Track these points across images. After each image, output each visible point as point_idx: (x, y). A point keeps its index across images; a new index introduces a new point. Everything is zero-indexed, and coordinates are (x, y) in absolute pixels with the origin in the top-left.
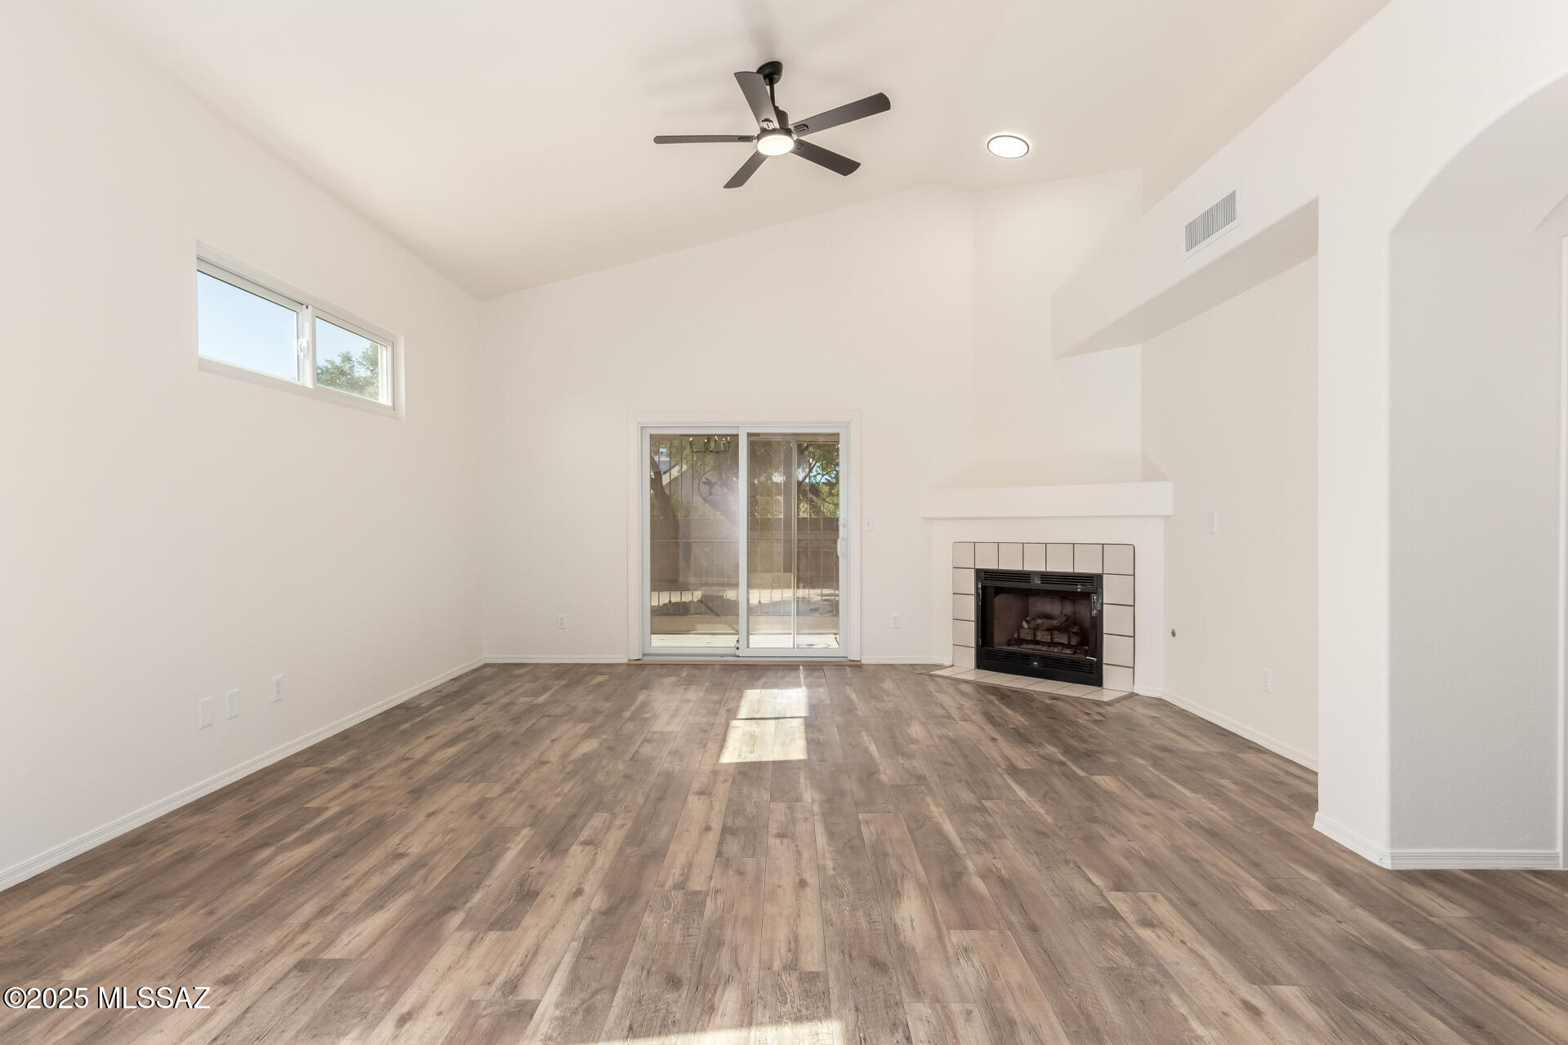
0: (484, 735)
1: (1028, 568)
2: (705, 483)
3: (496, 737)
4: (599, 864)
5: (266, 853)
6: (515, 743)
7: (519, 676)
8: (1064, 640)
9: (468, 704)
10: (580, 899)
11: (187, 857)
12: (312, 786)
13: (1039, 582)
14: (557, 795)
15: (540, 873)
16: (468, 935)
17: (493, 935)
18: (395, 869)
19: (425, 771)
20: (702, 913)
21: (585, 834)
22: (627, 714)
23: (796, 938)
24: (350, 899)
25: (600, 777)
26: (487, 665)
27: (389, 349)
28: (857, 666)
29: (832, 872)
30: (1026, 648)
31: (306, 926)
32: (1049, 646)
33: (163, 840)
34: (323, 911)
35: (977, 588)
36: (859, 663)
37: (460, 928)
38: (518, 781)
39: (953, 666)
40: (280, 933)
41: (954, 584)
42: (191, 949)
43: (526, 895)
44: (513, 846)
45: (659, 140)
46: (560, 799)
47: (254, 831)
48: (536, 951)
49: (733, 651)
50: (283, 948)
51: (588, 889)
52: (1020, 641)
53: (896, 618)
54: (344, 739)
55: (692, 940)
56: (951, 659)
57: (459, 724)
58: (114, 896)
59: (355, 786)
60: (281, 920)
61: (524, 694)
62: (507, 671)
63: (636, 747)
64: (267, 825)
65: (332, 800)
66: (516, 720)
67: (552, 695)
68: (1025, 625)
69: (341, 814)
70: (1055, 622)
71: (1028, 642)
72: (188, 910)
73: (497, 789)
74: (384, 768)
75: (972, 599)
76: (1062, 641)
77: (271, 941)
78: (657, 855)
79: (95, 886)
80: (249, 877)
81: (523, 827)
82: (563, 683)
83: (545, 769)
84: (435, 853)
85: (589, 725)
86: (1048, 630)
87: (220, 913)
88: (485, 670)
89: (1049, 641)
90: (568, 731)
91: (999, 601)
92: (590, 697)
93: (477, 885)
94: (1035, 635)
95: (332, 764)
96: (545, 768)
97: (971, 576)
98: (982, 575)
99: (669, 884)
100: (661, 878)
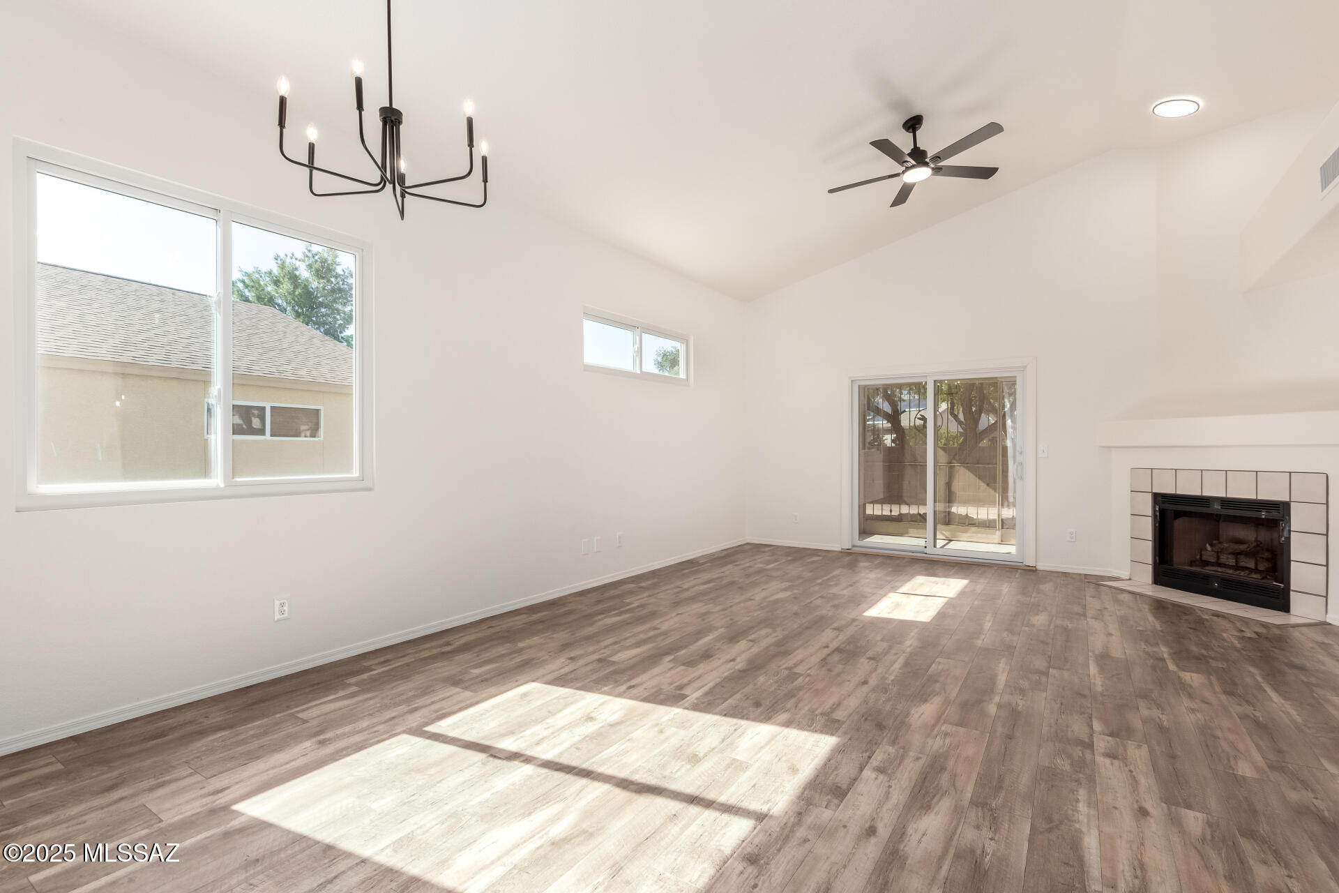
0: (725, 581)
1: (1207, 493)
2: (919, 419)
3: (733, 583)
4: (752, 650)
5: (600, 617)
6: (740, 588)
7: (764, 552)
8: (1251, 565)
9: (726, 564)
10: (732, 663)
11: (570, 612)
12: (631, 592)
13: (1219, 507)
14: (749, 616)
15: (718, 649)
16: (671, 665)
17: (682, 667)
18: (651, 633)
19: (686, 594)
20: (793, 682)
21: (753, 637)
22: (819, 581)
23: (839, 705)
24: (628, 641)
25: (779, 612)
26: (748, 544)
27: (685, 345)
28: (1031, 571)
29: (890, 682)
30: (1208, 570)
31: (606, 647)
32: (1236, 570)
33: (564, 605)
34: (615, 643)
35: (1154, 511)
36: (1034, 569)
37: (670, 661)
38: (731, 606)
39: (1130, 579)
40: (596, 647)
41: (1132, 507)
42: (562, 645)
43: (707, 655)
44: (711, 635)
45: (831, 191)
46: (749, 618)
47: (600, 607)
48: (699, 677)
49: (922, 549)
50: (595, 652)
51: (738, 660)
52: (1205, 563)
53: (1071, 533)
54: (654, 574)
55: (779, 692)
56: (1129, 573)
57: (715, 574)
58: (541, 621)
59: (650, 596)
60: (598, 642)
61: (761, 563)
62: (758, 548)
63: (812, 599)
64: (605, 606)
65: (637, 600)
66: (748, 576)
67: (779, 565)
68: (1209, 548)
69: (638, 607)
70: (1243, 547)
71: (1213, 564)
72: (566, 632)
73: (718, 608)
74: (667, 590)
75: (1150, 520)
76: (1248, 565)
77: (591, 649)
78: (786, 653)
79: (535, 617)
80: (591, 625)
81: (721, 627)
82: (789, 558)
83: (749, 603)
84: (671, 631)
85: (790, 584)
86: (1233, 554)
87: (577, 635)
88: (746, 546)
89: (1234, 564)
90: (774, 585)
91: (1179, 525)
92: (801, 569)
93: (686, 647)
94: (1218, 558)
95: (643, 584)
97: (1148, 499)
98: (1160, 499)
99: (784, 666)
100: (781, 663)
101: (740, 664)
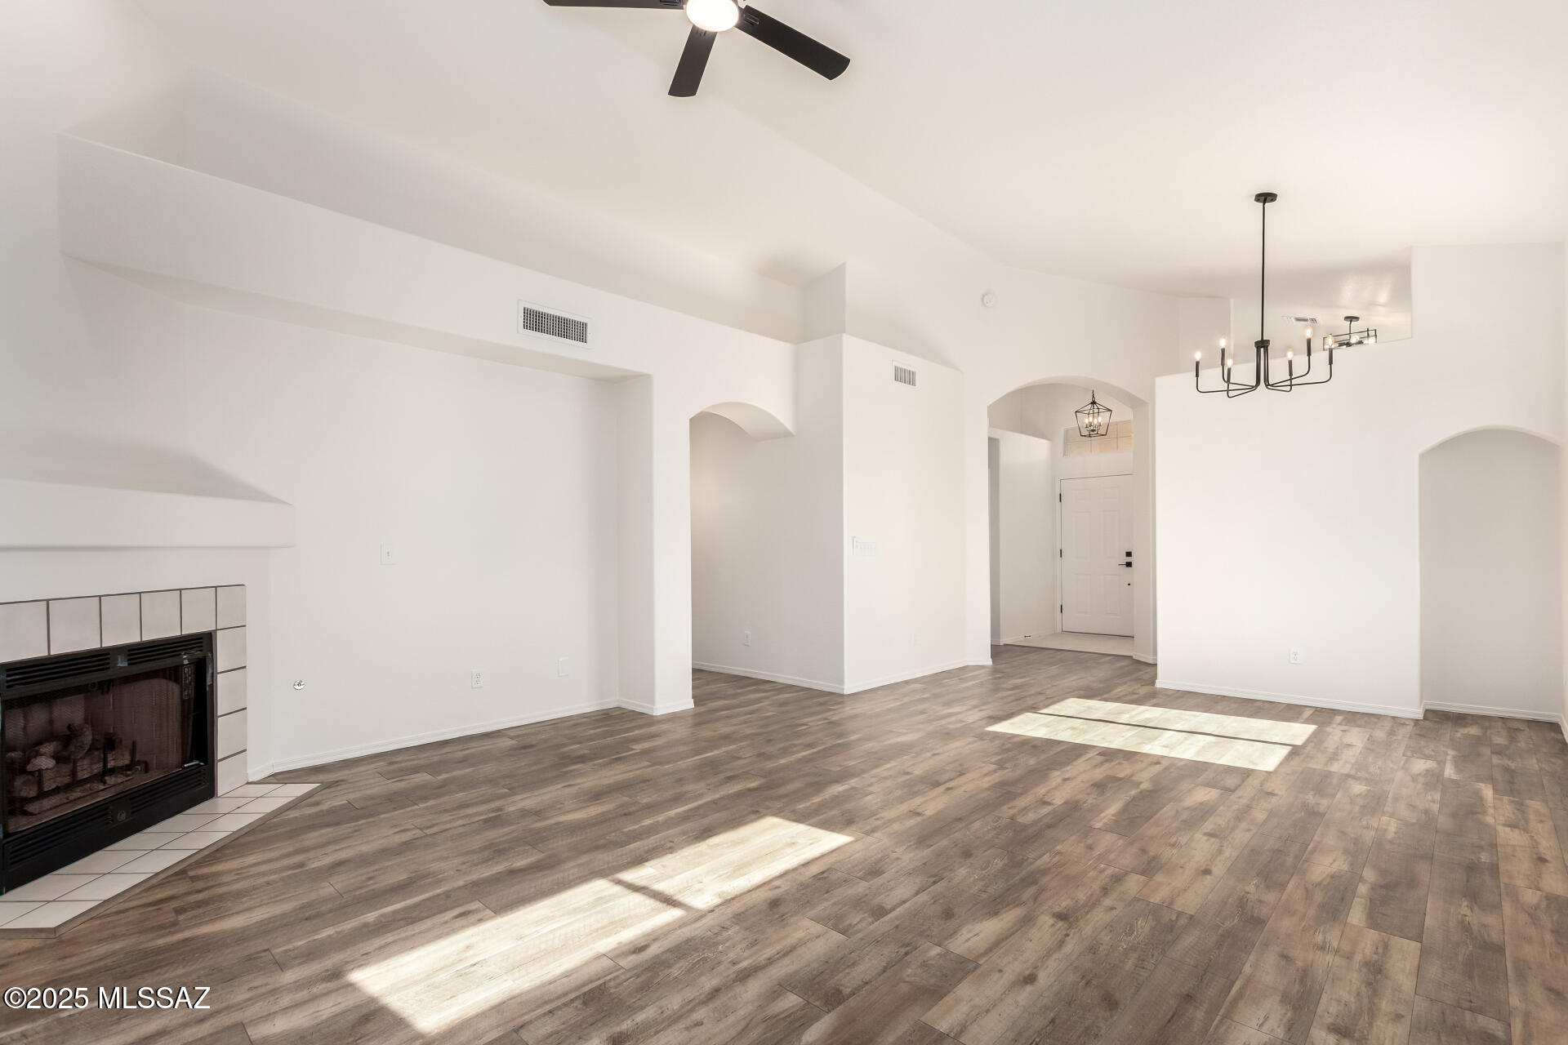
10: (1067, 778)
14: (1059, 853)
15: (1089, 795)
44: (1110, 817)
46: (1058, 847)
48: (1095, 769)
51: (1059, 780)
68: (45, 762)
73: (1131, 886)
78: (1003, 785)
93: (1134, 799)
96: (1064, 904)
99: (1007, 770)
100: (1010, 774)
101: (1056, 777)
